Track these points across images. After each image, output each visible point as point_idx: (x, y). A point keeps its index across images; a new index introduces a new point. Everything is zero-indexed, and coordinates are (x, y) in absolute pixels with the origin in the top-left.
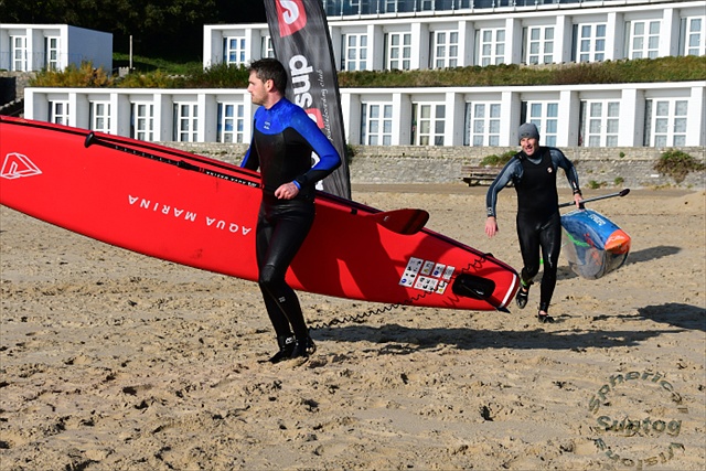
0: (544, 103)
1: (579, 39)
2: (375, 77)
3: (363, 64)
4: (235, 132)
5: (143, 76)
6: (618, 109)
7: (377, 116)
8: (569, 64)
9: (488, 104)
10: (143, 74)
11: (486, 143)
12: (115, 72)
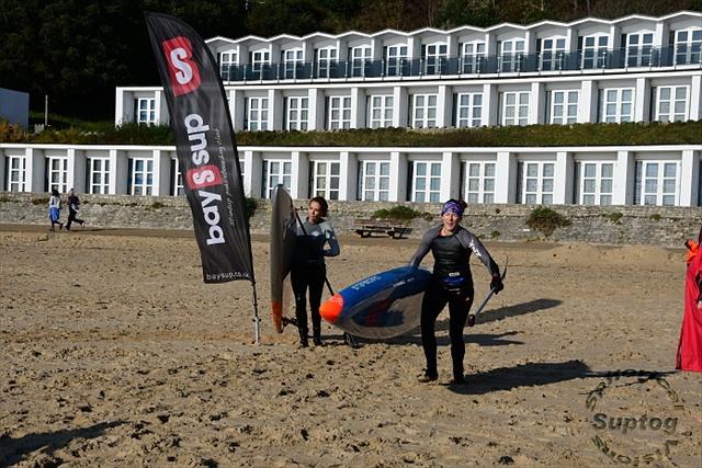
0: (429, 164)
1: (459, 107)
2: (275, 136)
3: (264, 125)
4: (144, 185)
5: (57, 133)
6: (494, 170)
7: (277, 172)
8: (450, 128)
9: (378, 163)
10: (59, 131)
11: (376, 199)
12: (31, 129)
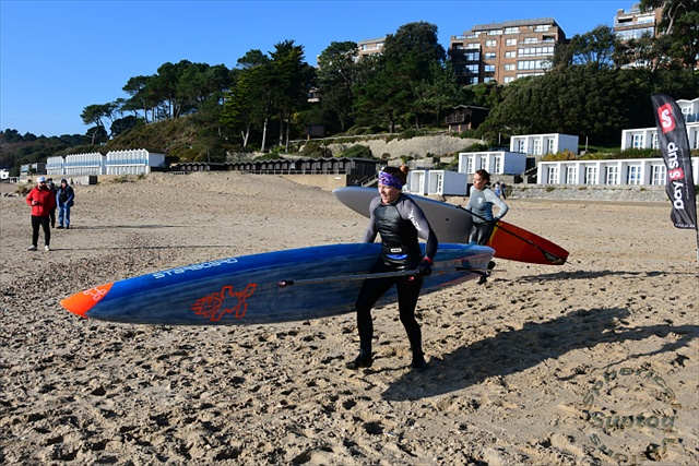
4: (636, 180)
5: (591, 155)
10: (592, 153)
12: (579, 153)
